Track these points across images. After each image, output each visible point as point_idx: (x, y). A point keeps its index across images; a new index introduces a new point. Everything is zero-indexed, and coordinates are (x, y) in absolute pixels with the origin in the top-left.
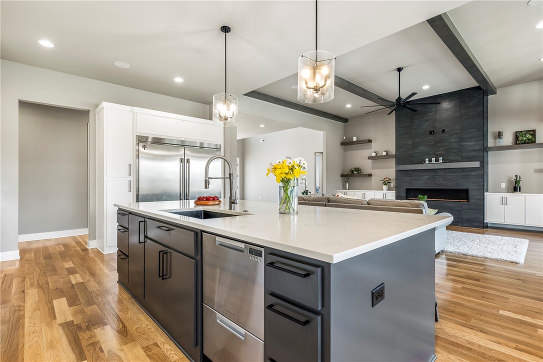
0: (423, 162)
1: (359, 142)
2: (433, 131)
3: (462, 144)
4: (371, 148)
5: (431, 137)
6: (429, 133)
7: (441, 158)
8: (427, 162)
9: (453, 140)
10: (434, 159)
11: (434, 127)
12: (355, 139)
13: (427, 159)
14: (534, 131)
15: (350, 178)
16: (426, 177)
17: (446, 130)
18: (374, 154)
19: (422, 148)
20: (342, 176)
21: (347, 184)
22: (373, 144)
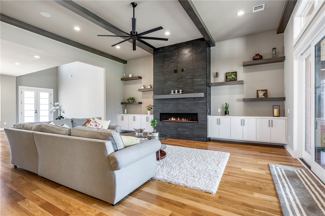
0: (169, 93)
1: (133, 78)
2: (177, 70)
3: (194, 80)
4: (141, 83)
5: (175, 75)
6: (174, 71)
7: (181, 90)
8: (172, 93)
9: (188, 77)
10: (176, 91)
11: (177, 67)
12: (130, 76)
13: (172, 91)
14: (236, 72)
15: (127, 105)
16: (172, 104)
17: (184, 70)
18: (142, 88)
19: (170, 83)
20: (122, 103)
21: (126, 110)
22: (143, 79)
